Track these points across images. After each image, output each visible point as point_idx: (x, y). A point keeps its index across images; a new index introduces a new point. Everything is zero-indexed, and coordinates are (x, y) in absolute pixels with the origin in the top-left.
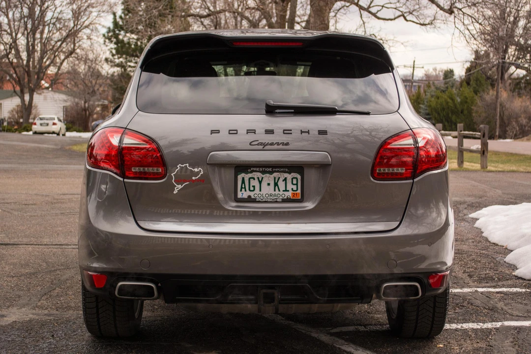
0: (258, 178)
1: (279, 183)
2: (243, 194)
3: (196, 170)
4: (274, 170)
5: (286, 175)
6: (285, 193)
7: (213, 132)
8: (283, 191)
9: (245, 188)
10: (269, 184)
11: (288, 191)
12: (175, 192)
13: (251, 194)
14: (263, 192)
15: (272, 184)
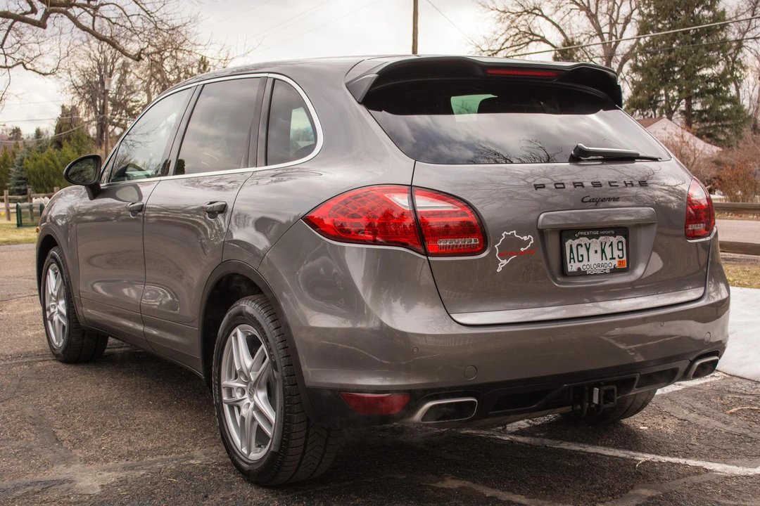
0: (586, 244)
1: (606, 250)
2: (572, 267)
3: (525, 238)
4: (601, 233)
5: (612, 239)
6: (612, 261)
7: (537, 187)
8: (611, 259)
9: (574, 258)
10: (596, 252)
11: (615, 258)
12: (498, 271)
13: (580, 265)
14: (592, 262)
15: (599, 252)
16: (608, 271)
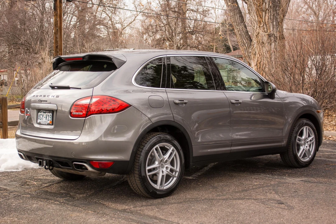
0: (43, 115)
1: (47, 117)
3: (28, 111)
4: (47, 111)
5: (49, 114)
9: (39, 118)
11: (49, 120)
13: (40, 121)
14: (43, 121)
15: (45, 117)
16: (46, 124)
